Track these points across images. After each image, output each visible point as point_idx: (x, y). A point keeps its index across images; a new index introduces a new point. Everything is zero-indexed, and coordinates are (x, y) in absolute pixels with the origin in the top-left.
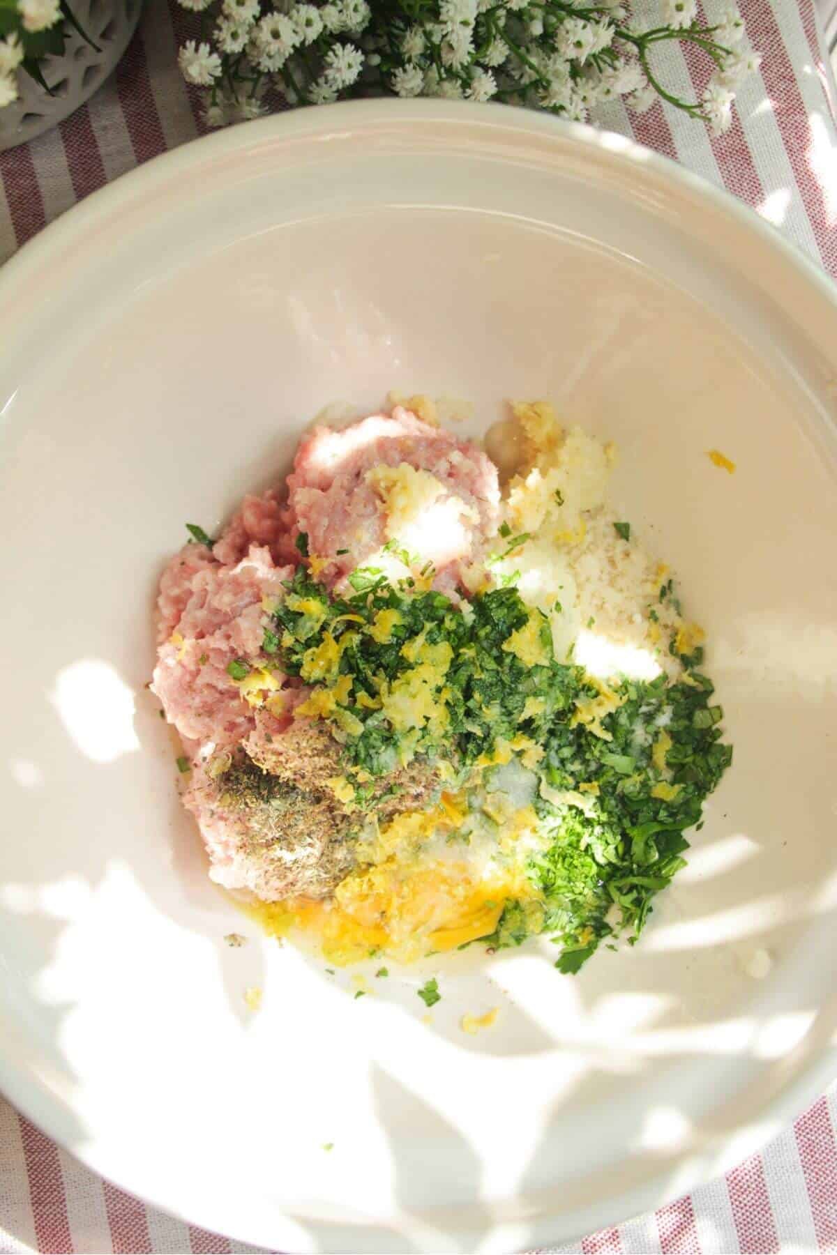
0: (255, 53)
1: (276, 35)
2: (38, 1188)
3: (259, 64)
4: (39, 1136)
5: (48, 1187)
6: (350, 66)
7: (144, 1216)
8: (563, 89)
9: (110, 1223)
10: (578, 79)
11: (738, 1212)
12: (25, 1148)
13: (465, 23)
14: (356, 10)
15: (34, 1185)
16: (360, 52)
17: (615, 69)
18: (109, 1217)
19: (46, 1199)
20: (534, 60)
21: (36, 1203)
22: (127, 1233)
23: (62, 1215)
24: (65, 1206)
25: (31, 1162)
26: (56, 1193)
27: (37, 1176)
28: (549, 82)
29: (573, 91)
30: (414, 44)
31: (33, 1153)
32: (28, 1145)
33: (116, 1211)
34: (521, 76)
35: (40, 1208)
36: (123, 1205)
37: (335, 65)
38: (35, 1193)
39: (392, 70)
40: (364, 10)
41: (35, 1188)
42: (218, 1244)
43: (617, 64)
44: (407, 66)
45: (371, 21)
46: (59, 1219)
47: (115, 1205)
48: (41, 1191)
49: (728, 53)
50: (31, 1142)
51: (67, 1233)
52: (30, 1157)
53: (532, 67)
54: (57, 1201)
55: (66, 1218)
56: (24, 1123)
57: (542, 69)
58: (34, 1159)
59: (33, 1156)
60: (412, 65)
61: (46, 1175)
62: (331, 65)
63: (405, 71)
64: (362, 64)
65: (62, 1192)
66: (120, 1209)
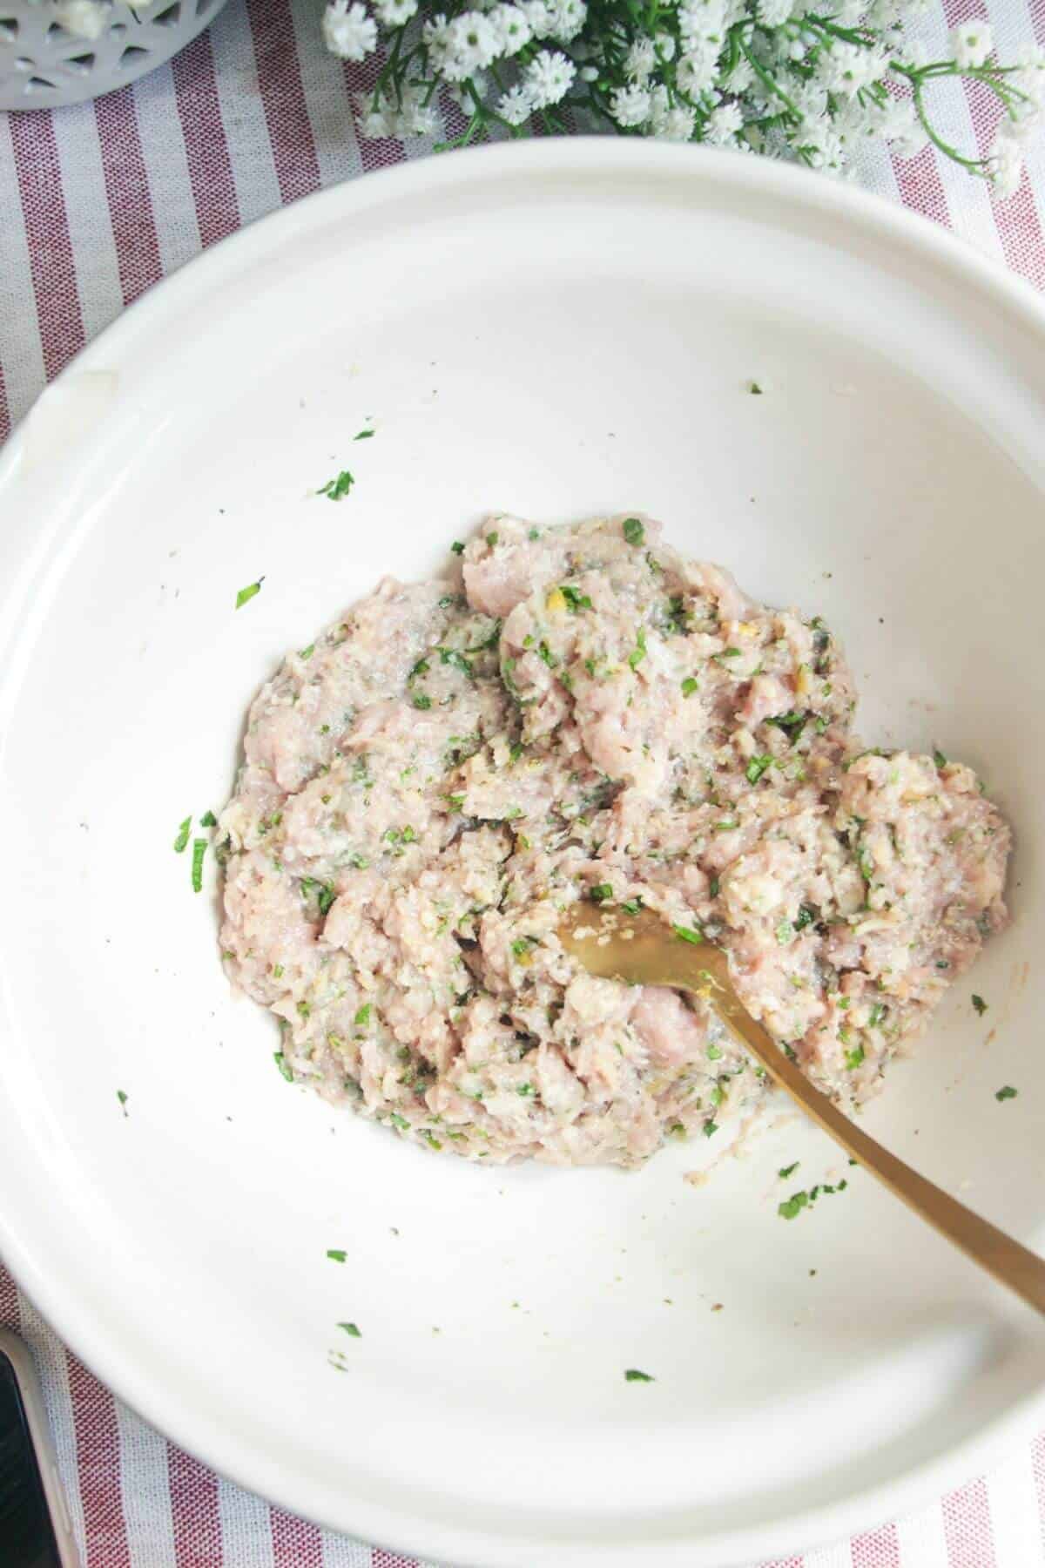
0: (441, 56)
1: (472, 40)
2: (87, 1442)
3: (442, 70)
4: (91, 1379)
5: (100, 1442)
6: (557, 81)
7: (215, 1489)
8: (819, 127)
9: (172, 1496)
10: (836, 115)
11: (950, 1524)
12: (72, 1393)
13: (712, 39)
14: (571, 10)
15: (82, 1439)
16: (571, 63)
17: (882, 107)
18: (171, 1488)
19: (95, 1457)
20: (782, 88)
21: (83, 1460)
22: (192, 1509)
23: (114, 1478)
24: (118, 1467)
25: (80, 1410)
26: (109, 1450)
27: (86, 1428)
28: (801, 118)
29: (831, 130)
30: (642, 59)
31: (83, 1400)
32: (76, 1389)
33: (180, 1480)
34: (766, 106)
35: (88, 1467)
36: (190, 1473)
37: (539, 78)
38: (83, 1449)
39: (612, 90)
40: (581, 11)
41: (83, 1443)
42: (306, 1529)
43: (886, 102)
44: (632, 87)
45: (585, 27)
46: (110, 1483)
47: (179, 1473)
48: (91, 1446)
49: (1025, 99)
50: (80, 1385)
51: (119, 1501)
52: (78, 1403)
53: (780, 97)
54: (109, 1461)
55: (119, 1482)
56: (73, 1361)
57: (792, 99)
58: (83, 1407)
59: (83, 1403)
60: (638, 86)
61: (98, 1427)
62: (534, 77)
63: (628, 92)
64: (572, 79)
65: (116, 1449)
66: (185, 1477)
